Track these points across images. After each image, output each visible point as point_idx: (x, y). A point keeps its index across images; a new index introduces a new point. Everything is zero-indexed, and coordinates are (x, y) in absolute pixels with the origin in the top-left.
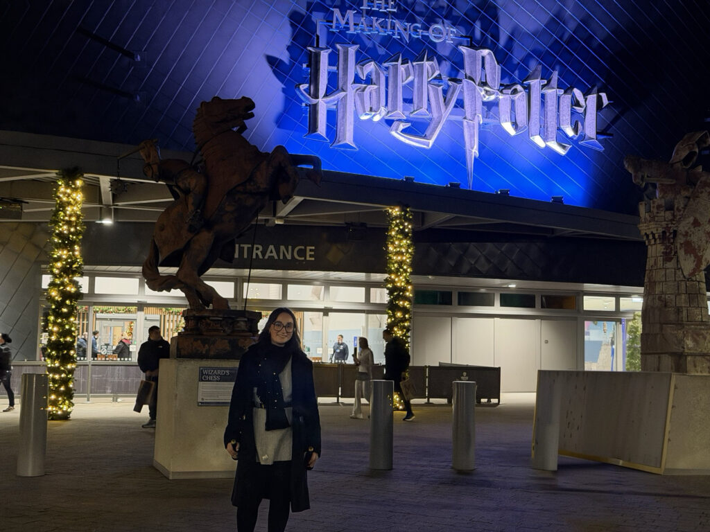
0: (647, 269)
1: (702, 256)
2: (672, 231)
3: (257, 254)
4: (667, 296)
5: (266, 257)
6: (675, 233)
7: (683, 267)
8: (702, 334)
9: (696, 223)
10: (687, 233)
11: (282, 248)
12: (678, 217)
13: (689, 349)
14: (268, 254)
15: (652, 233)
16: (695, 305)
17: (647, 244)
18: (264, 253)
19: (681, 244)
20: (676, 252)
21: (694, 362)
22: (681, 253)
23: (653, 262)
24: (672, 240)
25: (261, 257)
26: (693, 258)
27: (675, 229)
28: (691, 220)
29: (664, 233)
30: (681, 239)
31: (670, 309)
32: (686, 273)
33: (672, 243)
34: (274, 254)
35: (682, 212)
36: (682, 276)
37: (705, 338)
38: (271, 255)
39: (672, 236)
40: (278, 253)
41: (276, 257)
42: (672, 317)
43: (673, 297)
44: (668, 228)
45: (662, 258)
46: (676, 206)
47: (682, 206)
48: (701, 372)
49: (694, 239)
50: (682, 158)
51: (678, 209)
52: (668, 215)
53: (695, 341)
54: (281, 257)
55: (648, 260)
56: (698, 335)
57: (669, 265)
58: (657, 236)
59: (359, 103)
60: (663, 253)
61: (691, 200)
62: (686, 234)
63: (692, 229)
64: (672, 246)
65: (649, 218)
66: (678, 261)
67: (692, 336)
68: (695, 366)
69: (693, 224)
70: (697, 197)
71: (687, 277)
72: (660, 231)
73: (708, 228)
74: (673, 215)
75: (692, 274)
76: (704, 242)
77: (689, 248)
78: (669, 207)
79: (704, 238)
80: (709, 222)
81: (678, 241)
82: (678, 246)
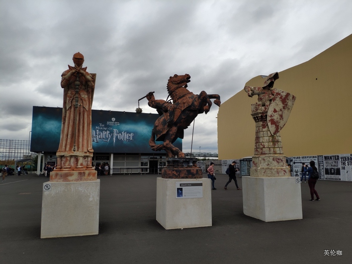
1: (278, 125)
4: (264, 143)
6: (266, 115)
7: (270, 130)
9: (275, 111)
10: (271, 115)
12: (267, 109)
20: (267, 124)
22: (269, 124)
26: (275, 127)
28: (273, 109)
30: (269, 118)
33: (265, 120)
35: (269, 107)
36: (270, 134)
39: (265, 117)
43: (267, 143)
44: (263, 113)
45: (261, 127)
47: (269, 104)
49: (275, 118)
50: (268, 85)
51: (267, 105)
52: (263, 108)
57: (264, 130)
58: (259, 118)
60: (261, 124)
61: (272, 101)
62: (271, 116)
63: (274, 114)
64: (265, 122)
66: (268, 128)
69: (273, 112)
70: (275, 100)
71: (273, 134)
72: (260, 115)
73: (280, 113)
74: (265, 108)
75: (275, 133)
76: (279, 119)
77: (273, 122)
78: (264, 105)
79: (279, 117)
80: (281, 110)
81: (268, 119)
82: (268, 121)
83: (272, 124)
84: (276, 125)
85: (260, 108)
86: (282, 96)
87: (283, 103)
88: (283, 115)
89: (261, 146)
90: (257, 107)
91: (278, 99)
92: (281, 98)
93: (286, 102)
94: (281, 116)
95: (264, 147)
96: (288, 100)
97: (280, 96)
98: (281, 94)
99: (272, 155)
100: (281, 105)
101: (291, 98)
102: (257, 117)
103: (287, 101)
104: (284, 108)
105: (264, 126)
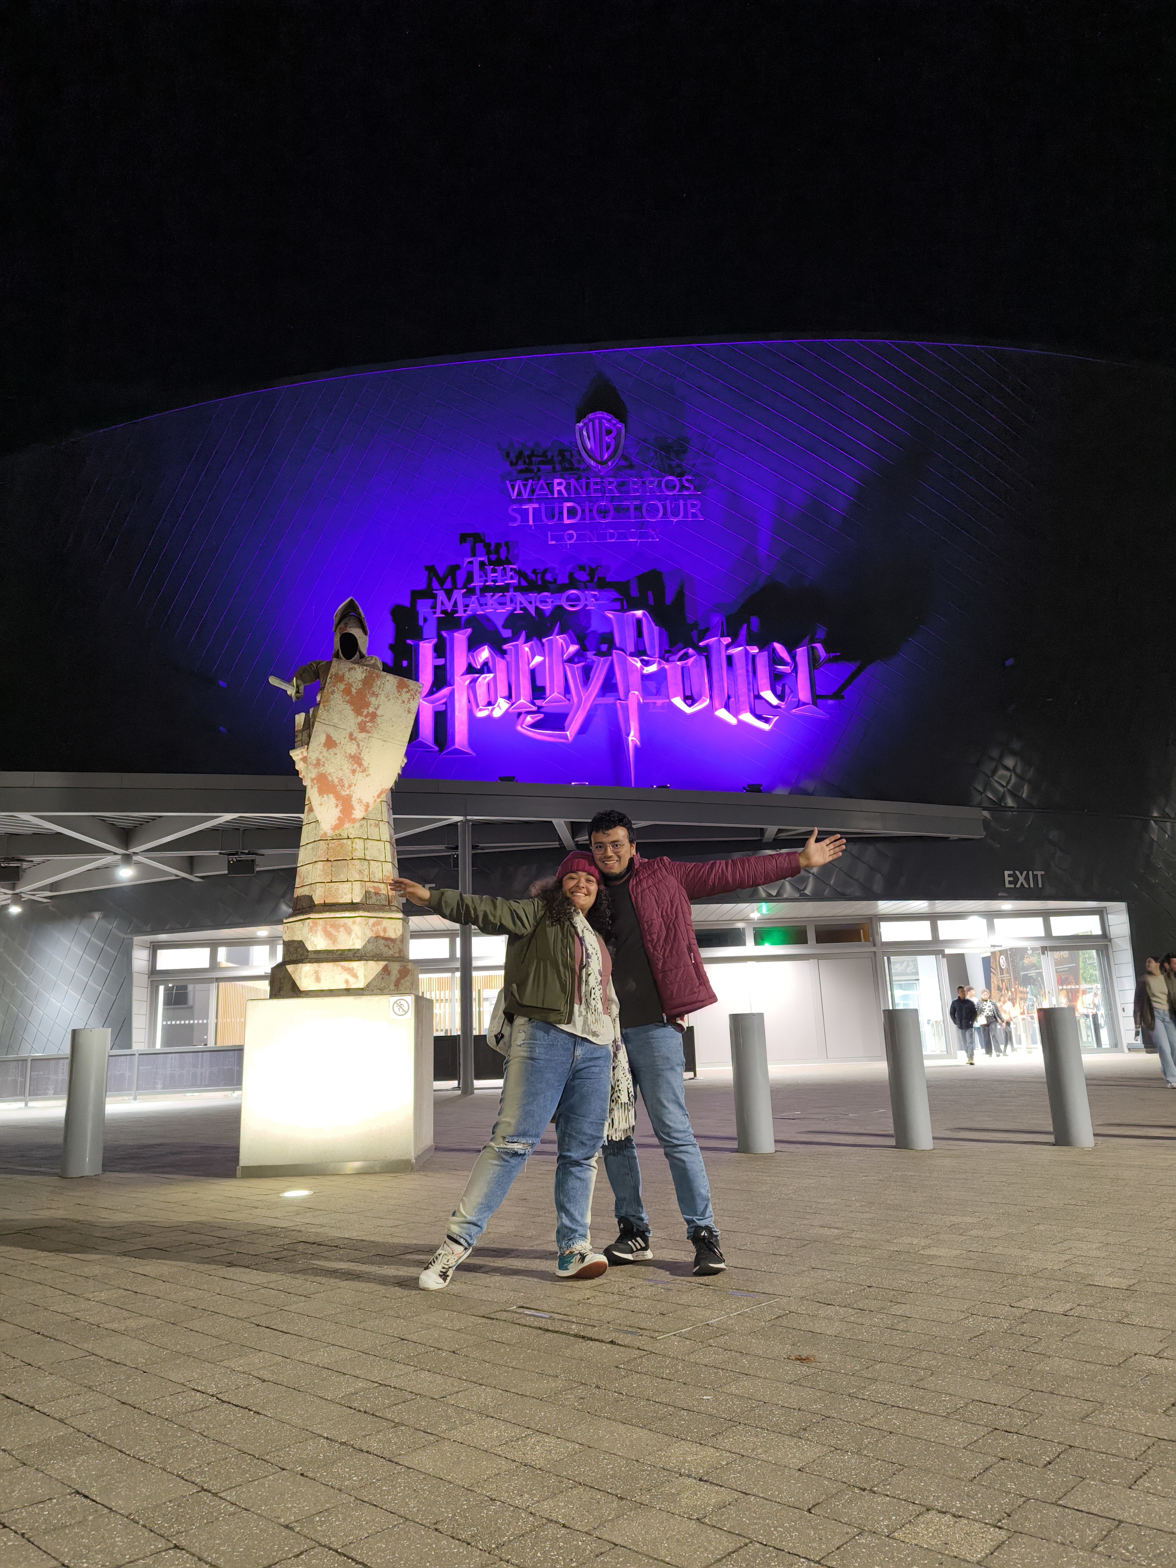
1: (350, 796)
9: (330, 744)
22: (314, 794)
26: (335, 802)
30: (311, 773)
32: (327, 827)
49: (330, 769)
62: (318, 763)
71: (329, 833)
75: (340, 828)
76: (349, 772)
77: (327, 785)
79: (347, 765)
81: (310, 776)
82: (311, 783)
83: (321, 792)
84: (338, 797)
86: (349, 687)
87: (358, 711)
91: (339, 696)
93: (369, 704)
94: (356, 760)
96: (377, 695)
97: (342, 686)
98: (346, 676)
100: (351, 721)
101: (391, 687)
104: (362, 727)
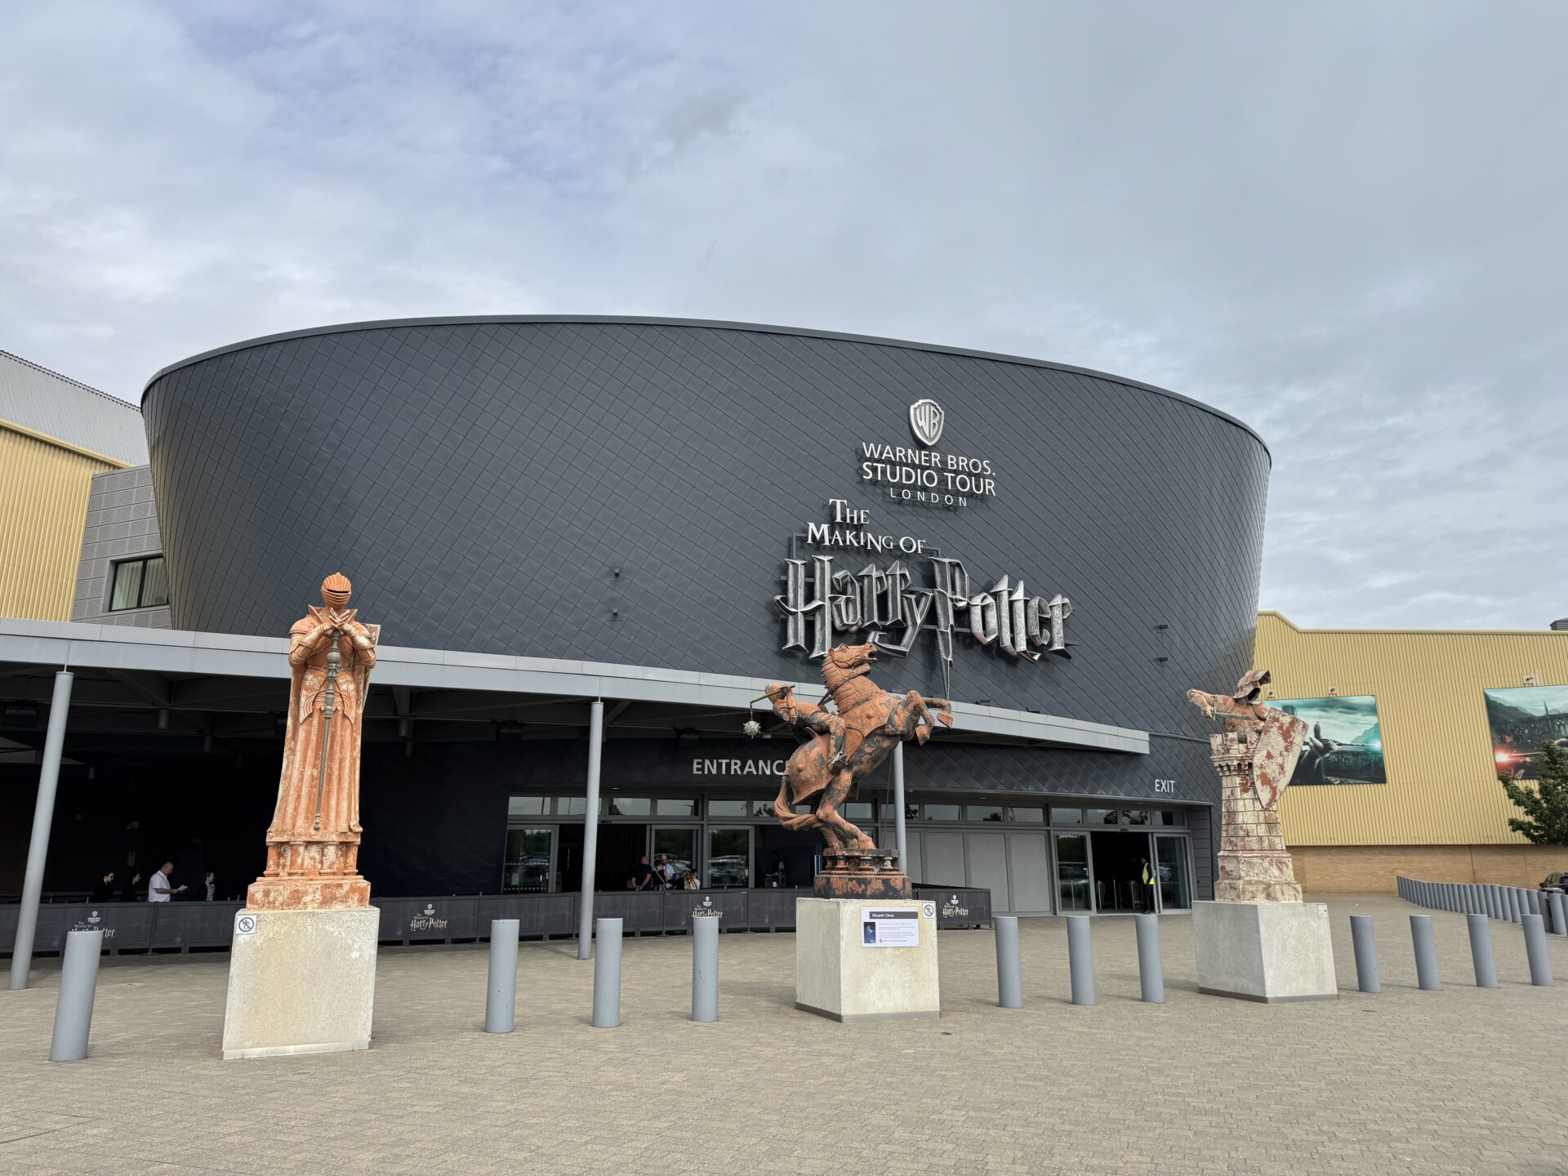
0: (1223, 798)
2: (1246, 763)
3: (735, 770)
4: (1248, 826)
5: (745, 773)
6: (1250, 765)
7: (1261, 798)
8: (1285, 863)
9: (1269, 756)
10: (1262, 765)
11: (761, 763)
12: (1252, 750)
13: (1275, 877)
14: (747, 769)
15: (1227, 765)
16: (1275, 834)
17: (1221, 774)
18: (742, 769)
19: (1258, 776)
20: (1253, 783)
21: (1282, 889)
22: (1258, 784)
23: (1230, 793)
24: (1247, 772)
25: (739, 773)
26: (1269, 789)
27: (1250, 761)
28: (1265, 753)
29: (1239, 765)
30: (1257, 772)
31: (1252, 838)
32: (1264, 804)
33: (1247, 775)
34: (753, 770)
35: (1255, 746)
36: (1260, 806)
37: (1287, 866)
38: (750, 770)
39: (1247, 768)
40: (757, 770)
41: (755, 773)
42: (1255, 846)
43: (1254, 826)
44: (1242, 759)
45: (1238, 789)
46: (1248, 740)
47: (1254, 739)
48: (1289, 900)
49: (1268, 771)
50: (1247, 694)
51: (1250, 742)
52: (1242, 747)
53: (1280, 869)
54: (760, 773)
55: (1223, 790)
56: (1280, 863)
57: (1245, 796)
58: (1232, 768)
59: (835, 613)
60: (1240, 784)
61: (1263, 734)
62: (1261, 767)
63: (1267, 762)
64: (1248, 777)
65: (1222, 751)
66: (1255, 792)
67: (1277, 864)
68: (1283, 894)
69: (1266, 757)
70: (1268, 731)
71: (1265, 807)
72: (1236, 763)
73: (1280, 760)
74: (1247, 748)
75: (1269, 804)
76: (1278, 774)
77: (1266, 780)
78: (1242, 740)
79: (1277, 770)
80: (1281, 754)
81: (1255, 773)
82: (1255, 777)
85: (1236, 747)
86: (1282, 725)
88: (1285, 765)
89: (1241, 833)
90: (1229, 743)
91: (1274, 730)
92: (1281, 728)
93: (1290, 736)
94: (1282, 767)
95: (1248, 836)
96: (1294, 731)
98: (1281, 719)
99: (1268, 853)
100: (1281, 744)
101: (1300, 727)
102: (1228, 766)
103: (1293, 734)
104: (1287, 749)
105: (1245, 790)
